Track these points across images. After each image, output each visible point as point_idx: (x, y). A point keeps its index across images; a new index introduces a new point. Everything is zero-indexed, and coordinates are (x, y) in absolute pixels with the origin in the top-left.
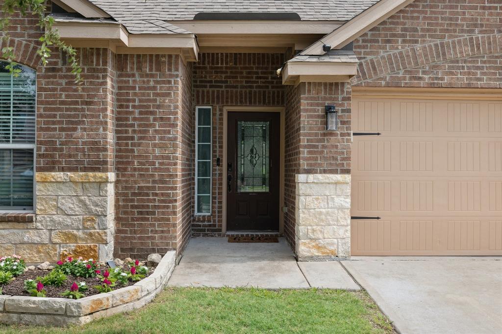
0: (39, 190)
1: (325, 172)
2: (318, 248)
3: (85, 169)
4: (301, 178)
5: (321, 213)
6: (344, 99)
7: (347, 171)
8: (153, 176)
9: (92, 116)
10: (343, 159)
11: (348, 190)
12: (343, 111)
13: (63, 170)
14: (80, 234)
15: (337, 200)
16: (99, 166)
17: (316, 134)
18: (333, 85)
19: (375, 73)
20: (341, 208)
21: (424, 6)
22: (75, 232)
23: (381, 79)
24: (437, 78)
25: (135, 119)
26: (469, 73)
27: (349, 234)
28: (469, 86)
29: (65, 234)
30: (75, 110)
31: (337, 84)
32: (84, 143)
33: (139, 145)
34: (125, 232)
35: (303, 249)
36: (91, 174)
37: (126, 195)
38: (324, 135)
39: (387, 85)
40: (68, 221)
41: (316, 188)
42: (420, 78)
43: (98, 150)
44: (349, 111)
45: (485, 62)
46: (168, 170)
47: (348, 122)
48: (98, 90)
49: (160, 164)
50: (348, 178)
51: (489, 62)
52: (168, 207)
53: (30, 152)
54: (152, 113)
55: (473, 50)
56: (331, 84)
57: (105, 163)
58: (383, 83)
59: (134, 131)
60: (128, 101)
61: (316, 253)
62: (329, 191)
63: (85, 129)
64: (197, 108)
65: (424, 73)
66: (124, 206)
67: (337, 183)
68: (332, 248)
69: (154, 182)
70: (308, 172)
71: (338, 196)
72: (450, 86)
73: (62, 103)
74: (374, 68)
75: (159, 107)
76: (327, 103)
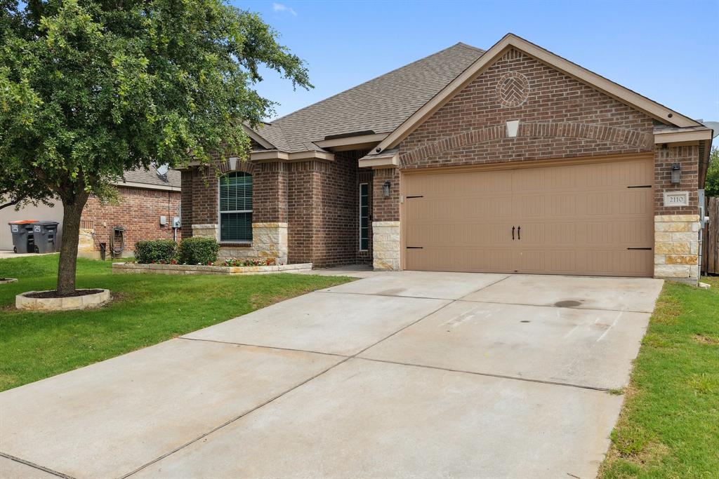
0: (254, 232)
1: (385, 220)
2: (383, 264)
3: (270, 221)
4: (374, 224)
5: (384, 244)
6: (395, 177)
7: (398, 220)
8: (303, 224)
9: (273, 195)
10: (395, 212)
11: (399, 230)
12: (395, 184)
13: (262, 222)
14: (268, 252)
15: (392, 236)
16: (275, 219)
17: (381, 199)
18: (390, 169)
19: (412, 161)
20: (394, 241)
21: (439, 117)
22: (267, 251)
23: (415, 164)
24: (447, 161)
25: (295, 195)
26: (466, 156)
27: (399, 256)
28: (466, 164)
29: (263, 252)
30: (267, 193)
31: (392, 169)
32: (270, 209)
33: (297, 208)
34: (292, 253)
35: (375, 264)
36: (272, 223)
37: (292, 234)
38: (385, 199)
39: (419, 167)
40: (264, 246)
41: (381, 229)
42: (437, 162)
43: (276, 212)
44: (398, 184)
45: (476, 148)
46: (309, 221)
47: (398, 191)
48: (274, 183)
49: (306, 218)
50: (398, 223)
51: (479, 147)
52: (309, 240)
53: (251, 213)
54: (303, 192)
55: (468, 141)
56: (389, 169)
57: (278, 218)
58: (416, 166)
59: (295, 202)
60: (292, 186)
61: (381, 266)
62: (388, 231)
63: (270, 202)
64: (360, 185)
65: (440, 158)
66: (292, 240)
67: (392, 226)
68: (390, 264)
69: (304, 227)
70: (377, 220)
71: (393, 234)
72: (455, 165)
73: (262, 190)
74: (411, 158)
75: (305, 188)
76: (386, 180)
